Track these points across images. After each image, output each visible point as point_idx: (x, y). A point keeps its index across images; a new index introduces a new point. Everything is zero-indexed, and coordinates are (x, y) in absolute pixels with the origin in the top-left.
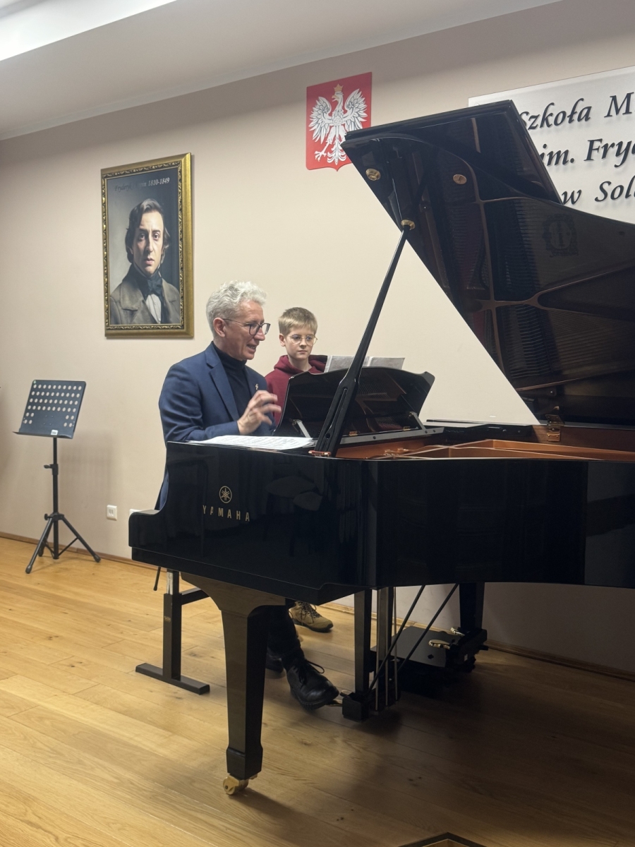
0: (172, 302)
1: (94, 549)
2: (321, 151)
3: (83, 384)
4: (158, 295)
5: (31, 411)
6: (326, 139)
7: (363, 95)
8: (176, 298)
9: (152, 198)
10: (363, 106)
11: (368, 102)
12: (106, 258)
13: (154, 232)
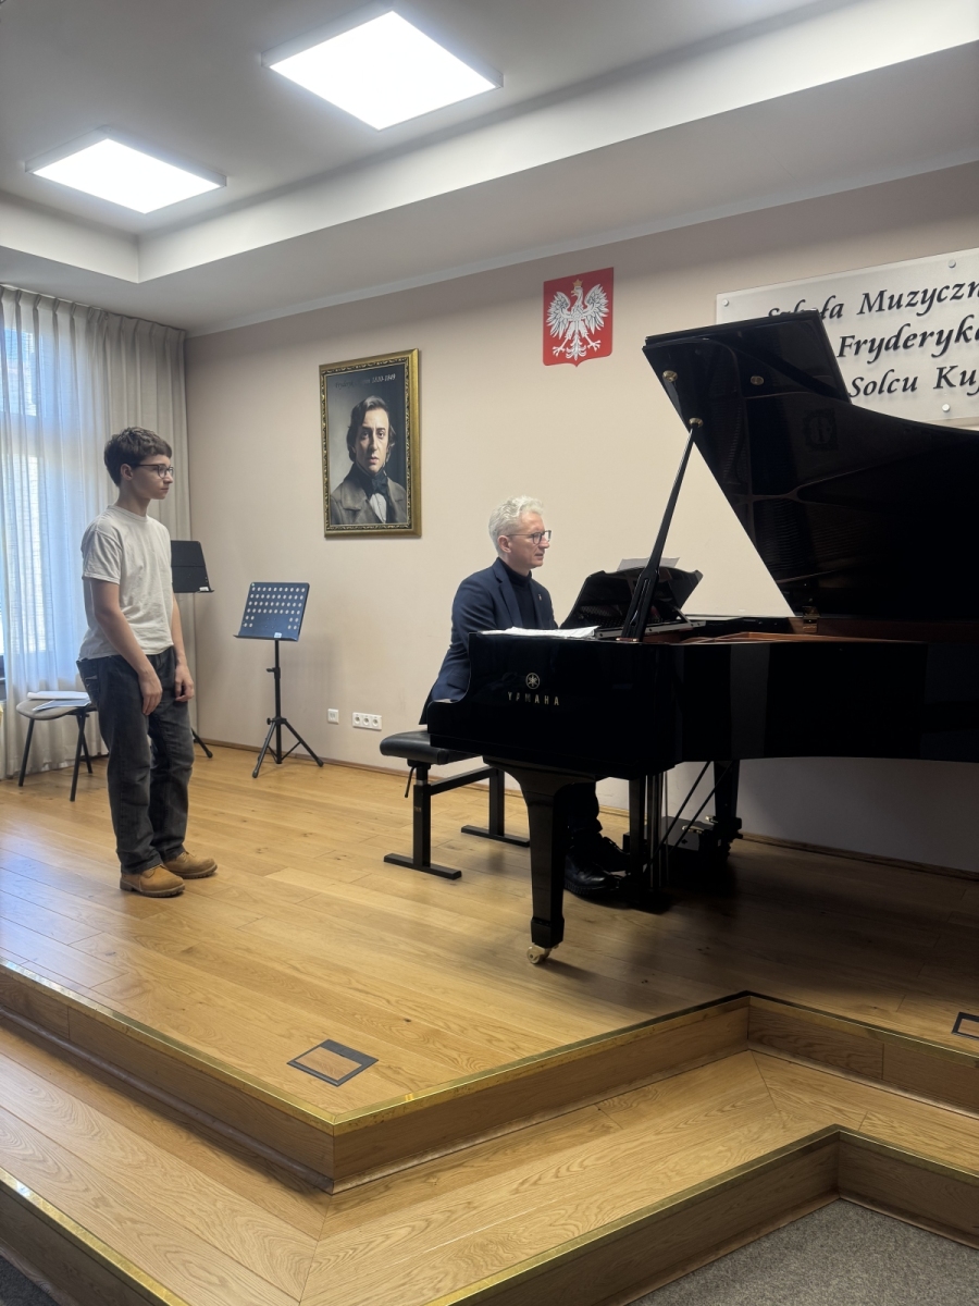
0: (398, 501)
1: (318, 755)
2: (559, 346)
3: (307, 586)
4: (383, 494)
5: (251, 614)
6: (564, 334)
7: (604, 291)
8: (403, 496)
9: (376, 395)
10: (604, 301)
11: (610, 298)
12: (326, 458)
13: (379, 431)
